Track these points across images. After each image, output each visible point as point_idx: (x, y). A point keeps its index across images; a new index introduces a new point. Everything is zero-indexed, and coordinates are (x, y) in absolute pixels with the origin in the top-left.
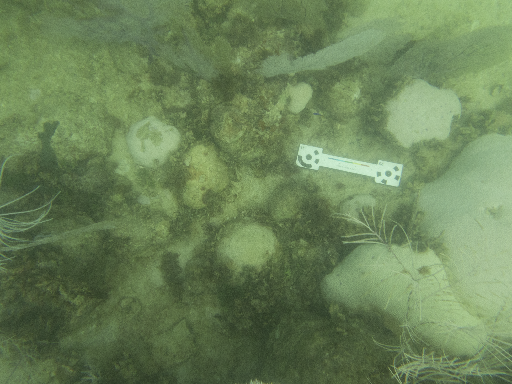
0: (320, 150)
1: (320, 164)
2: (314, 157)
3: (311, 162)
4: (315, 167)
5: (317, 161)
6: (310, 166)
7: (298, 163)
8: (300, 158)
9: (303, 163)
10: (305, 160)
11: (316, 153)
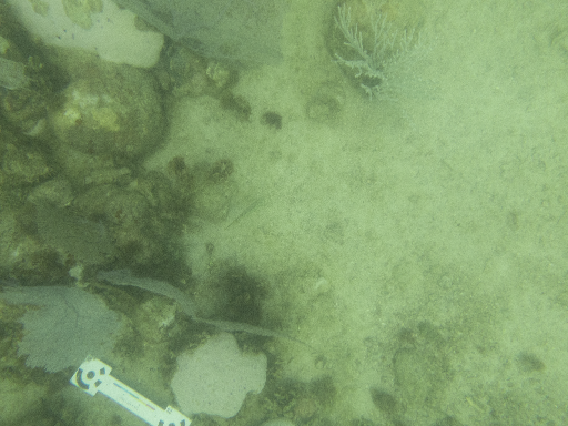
0: (108, 369)
1: (100, 388)
2: (98, 376)
3: (91, 383)
4: (92, 391)
5: (98, 383)
6: (86, 387)
7: (74, 380)
8: (80, 372)
9: (79, 381)
10: (84, 378)
11: (102, 371)
